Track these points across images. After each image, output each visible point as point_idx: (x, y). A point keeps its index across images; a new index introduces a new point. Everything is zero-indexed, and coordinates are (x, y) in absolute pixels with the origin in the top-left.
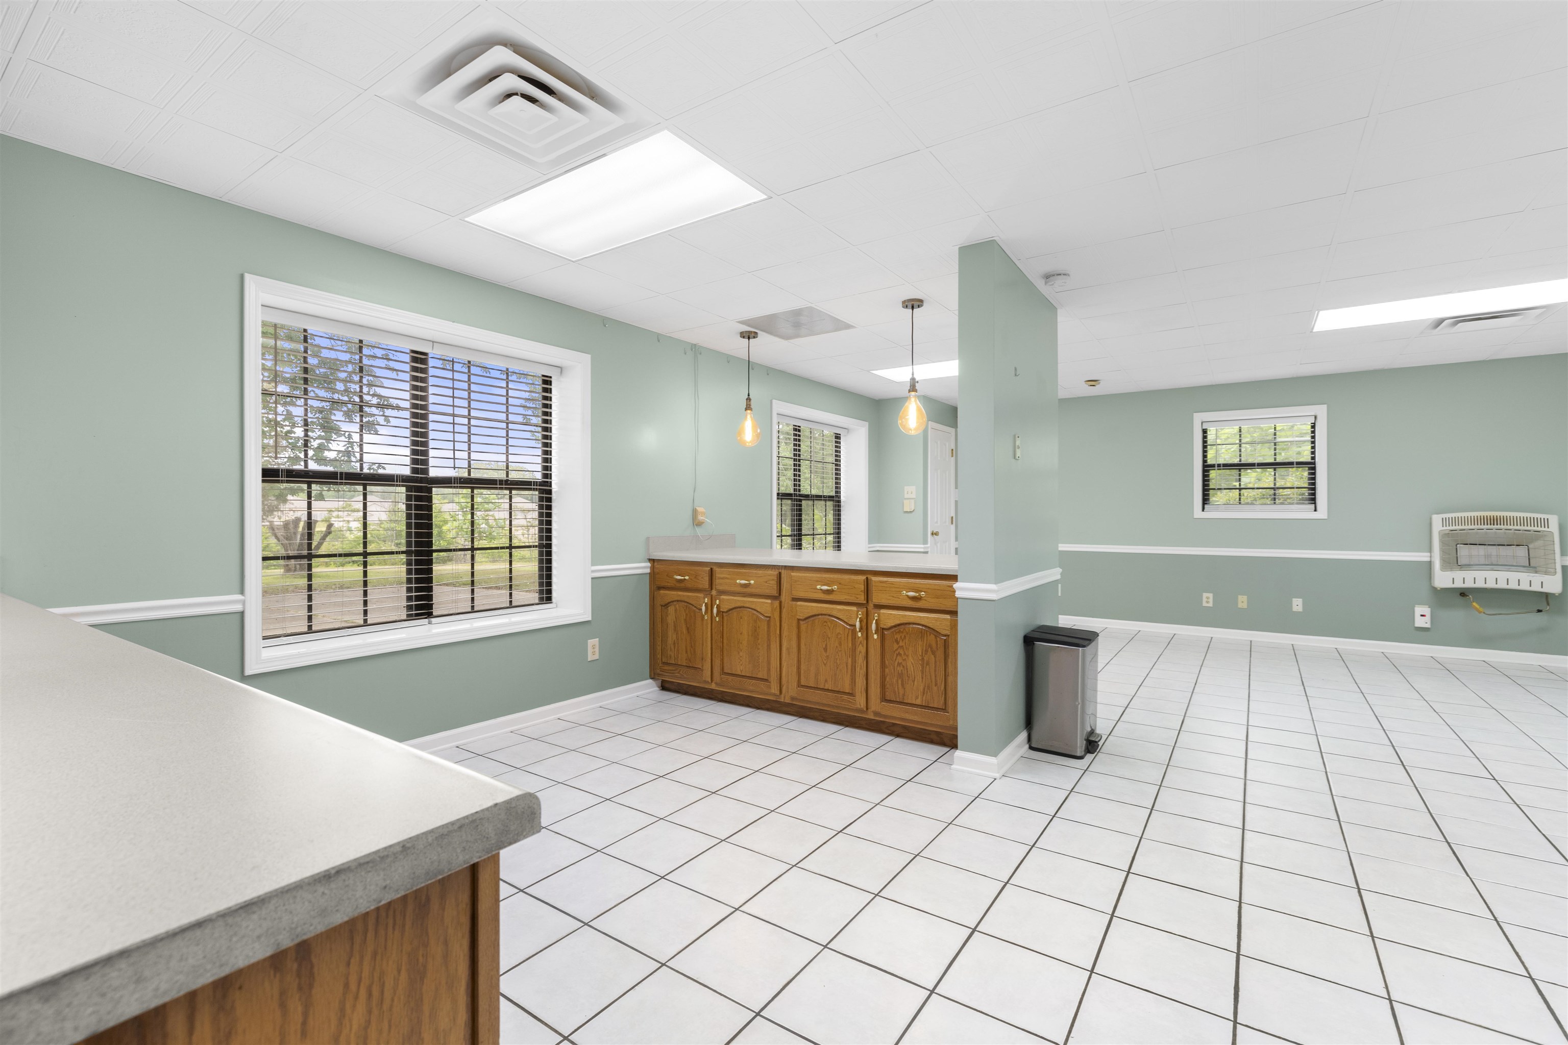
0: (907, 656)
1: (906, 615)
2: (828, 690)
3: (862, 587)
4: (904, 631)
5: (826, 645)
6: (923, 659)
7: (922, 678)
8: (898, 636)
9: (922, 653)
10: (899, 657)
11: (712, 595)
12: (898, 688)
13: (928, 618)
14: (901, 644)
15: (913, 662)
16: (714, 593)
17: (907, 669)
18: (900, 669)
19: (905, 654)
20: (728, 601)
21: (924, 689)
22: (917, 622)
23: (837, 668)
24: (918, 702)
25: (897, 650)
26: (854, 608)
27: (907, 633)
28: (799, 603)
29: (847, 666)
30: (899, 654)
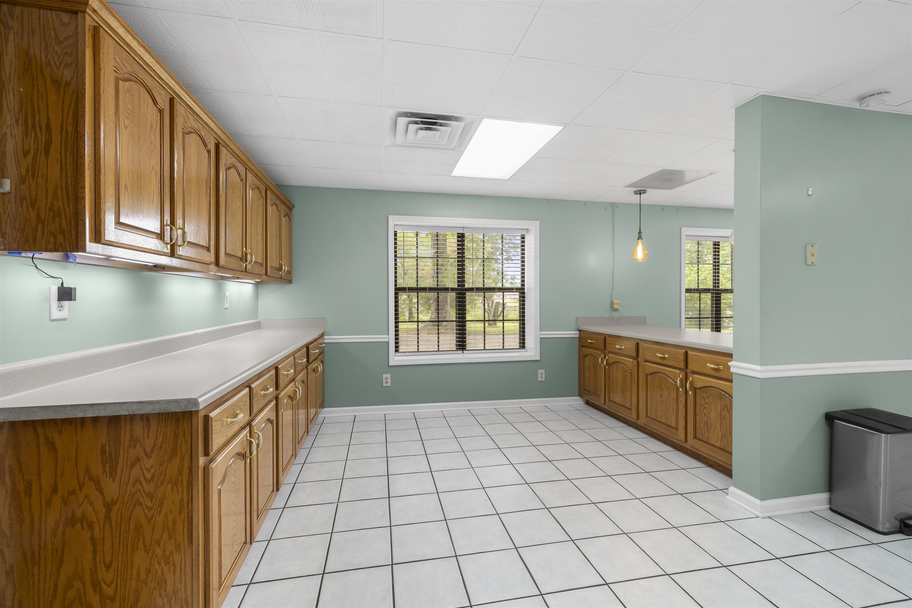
0: (711, 410)
1: (710, 381)
2: (663, 423)
3: (682, 357)
4: (709, 392)
5: (662, 393)
6: (721, 414)
7: (721, 428)
8: (704, 395)
9: (721, 410)
10: (705, 410)
11: (605, 354)
12: (704, 432)
13: (725, 385)
14: (707, 400)
15: (714, 415)
16: (606, 352)
17: (710, 419)
18: (706, 418)
19: (709, 408)
20: (612, 358)
21: (722, 436)
22: (717, 387)
23: (668, 410)
24: (718, 444)
25: (704, 404)
26: (678, 371)
27: (711, 394)
28: (647, 364)
29: (673, 409)
30: (705, 408)
